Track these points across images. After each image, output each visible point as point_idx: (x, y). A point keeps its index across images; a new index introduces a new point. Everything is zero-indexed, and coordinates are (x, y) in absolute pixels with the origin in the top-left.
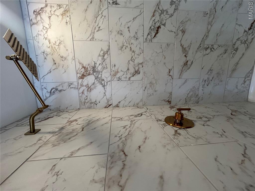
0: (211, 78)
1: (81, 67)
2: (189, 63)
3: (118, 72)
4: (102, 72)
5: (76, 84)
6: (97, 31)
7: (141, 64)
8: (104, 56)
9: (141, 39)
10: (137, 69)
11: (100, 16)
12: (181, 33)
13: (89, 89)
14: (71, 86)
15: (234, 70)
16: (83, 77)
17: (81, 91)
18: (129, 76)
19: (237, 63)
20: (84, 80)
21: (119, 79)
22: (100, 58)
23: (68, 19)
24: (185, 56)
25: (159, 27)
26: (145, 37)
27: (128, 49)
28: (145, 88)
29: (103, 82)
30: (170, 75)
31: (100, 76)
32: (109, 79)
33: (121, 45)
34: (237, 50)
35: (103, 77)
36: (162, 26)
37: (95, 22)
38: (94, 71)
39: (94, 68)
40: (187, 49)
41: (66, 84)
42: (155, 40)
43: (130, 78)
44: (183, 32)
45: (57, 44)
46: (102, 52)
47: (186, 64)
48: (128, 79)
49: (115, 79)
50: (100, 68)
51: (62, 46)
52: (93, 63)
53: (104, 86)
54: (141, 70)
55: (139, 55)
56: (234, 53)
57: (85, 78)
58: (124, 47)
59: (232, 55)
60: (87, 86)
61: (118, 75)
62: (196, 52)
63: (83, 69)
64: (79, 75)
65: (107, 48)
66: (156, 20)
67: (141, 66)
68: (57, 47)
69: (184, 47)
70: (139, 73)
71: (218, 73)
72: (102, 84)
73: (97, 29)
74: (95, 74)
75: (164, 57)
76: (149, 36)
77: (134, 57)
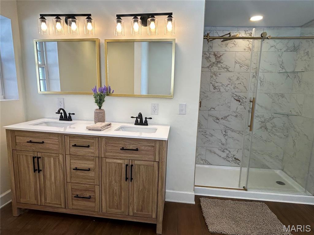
0: (207, 136)
1: (221, 54)
2: (218, 121)
3: (216, 76)
4: (217, 66)
5: (211, 50)
6: (240, 66)
7: (220, 91)
8: (226, 68)
9: (233, 91)
10: (217, 88)
11: (247, 68)
12: (236, 115)
13: (207, 58)
14: (210, 48)
15: (211, 151)
16: (215, 55)
17: (207, 53)
18: (213, 83)
19: (215, 153)
20: (213, 56)
21: (212, 77)
22: (225, 66)
23: (247, 50)
24: (222, 118)
25: (240, 101)
26: (235, 93)
27: (229, 83)
28: (205, 93)
29: (210, 67)
30: (211, 109)
31: (215, 65)
32: (212, 71)
33: (231, 79)
34: (223, 152)
35: (214, 67)
36: (240, 103)
37: (244, 65)
38: (218, 62)
39: (220, 62)
40: (226, 119)
41: (212, 45)
42: (233, 99)
43: (212, 83)
44: (236, 116)
45: (234, 43)
46: (228, 68)
47: (218, 119)
48: (211, 82)
49: (212, 74)
50: (219, 65)
51: (233, 45)
52: (222, 62)
53: (208, 67)
54: (216, 90)
55: (225, 89)
56: (221, 150)
57: (214, 56)
58: (230, 81)
59: (220, 148)
60: (209, 57)
61: (214, 76)
62: (224, 125)
63: (219, 56)
64: (216, 53)
65: (230, 71)
66: (243, 100)
67: (218, 90)
68: (233, 42)
69: (228, 117)
70: (214, 89)
71: (209, 140)
72: (209, 66)
73: (241, 65)
74: (216, 62)
75: (222, 104)
76: (235, 95)
77: (224, 86)
